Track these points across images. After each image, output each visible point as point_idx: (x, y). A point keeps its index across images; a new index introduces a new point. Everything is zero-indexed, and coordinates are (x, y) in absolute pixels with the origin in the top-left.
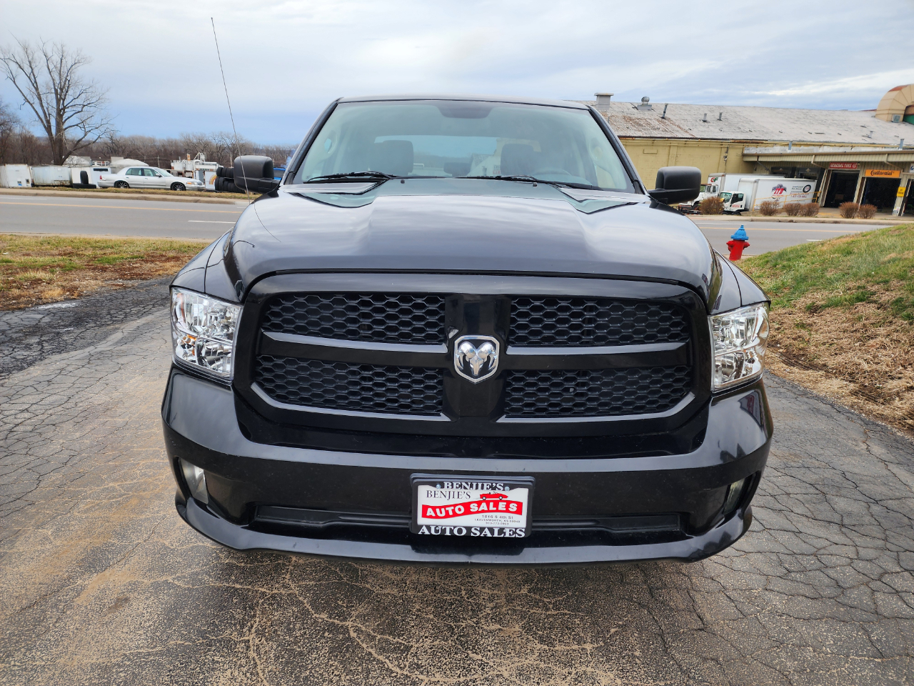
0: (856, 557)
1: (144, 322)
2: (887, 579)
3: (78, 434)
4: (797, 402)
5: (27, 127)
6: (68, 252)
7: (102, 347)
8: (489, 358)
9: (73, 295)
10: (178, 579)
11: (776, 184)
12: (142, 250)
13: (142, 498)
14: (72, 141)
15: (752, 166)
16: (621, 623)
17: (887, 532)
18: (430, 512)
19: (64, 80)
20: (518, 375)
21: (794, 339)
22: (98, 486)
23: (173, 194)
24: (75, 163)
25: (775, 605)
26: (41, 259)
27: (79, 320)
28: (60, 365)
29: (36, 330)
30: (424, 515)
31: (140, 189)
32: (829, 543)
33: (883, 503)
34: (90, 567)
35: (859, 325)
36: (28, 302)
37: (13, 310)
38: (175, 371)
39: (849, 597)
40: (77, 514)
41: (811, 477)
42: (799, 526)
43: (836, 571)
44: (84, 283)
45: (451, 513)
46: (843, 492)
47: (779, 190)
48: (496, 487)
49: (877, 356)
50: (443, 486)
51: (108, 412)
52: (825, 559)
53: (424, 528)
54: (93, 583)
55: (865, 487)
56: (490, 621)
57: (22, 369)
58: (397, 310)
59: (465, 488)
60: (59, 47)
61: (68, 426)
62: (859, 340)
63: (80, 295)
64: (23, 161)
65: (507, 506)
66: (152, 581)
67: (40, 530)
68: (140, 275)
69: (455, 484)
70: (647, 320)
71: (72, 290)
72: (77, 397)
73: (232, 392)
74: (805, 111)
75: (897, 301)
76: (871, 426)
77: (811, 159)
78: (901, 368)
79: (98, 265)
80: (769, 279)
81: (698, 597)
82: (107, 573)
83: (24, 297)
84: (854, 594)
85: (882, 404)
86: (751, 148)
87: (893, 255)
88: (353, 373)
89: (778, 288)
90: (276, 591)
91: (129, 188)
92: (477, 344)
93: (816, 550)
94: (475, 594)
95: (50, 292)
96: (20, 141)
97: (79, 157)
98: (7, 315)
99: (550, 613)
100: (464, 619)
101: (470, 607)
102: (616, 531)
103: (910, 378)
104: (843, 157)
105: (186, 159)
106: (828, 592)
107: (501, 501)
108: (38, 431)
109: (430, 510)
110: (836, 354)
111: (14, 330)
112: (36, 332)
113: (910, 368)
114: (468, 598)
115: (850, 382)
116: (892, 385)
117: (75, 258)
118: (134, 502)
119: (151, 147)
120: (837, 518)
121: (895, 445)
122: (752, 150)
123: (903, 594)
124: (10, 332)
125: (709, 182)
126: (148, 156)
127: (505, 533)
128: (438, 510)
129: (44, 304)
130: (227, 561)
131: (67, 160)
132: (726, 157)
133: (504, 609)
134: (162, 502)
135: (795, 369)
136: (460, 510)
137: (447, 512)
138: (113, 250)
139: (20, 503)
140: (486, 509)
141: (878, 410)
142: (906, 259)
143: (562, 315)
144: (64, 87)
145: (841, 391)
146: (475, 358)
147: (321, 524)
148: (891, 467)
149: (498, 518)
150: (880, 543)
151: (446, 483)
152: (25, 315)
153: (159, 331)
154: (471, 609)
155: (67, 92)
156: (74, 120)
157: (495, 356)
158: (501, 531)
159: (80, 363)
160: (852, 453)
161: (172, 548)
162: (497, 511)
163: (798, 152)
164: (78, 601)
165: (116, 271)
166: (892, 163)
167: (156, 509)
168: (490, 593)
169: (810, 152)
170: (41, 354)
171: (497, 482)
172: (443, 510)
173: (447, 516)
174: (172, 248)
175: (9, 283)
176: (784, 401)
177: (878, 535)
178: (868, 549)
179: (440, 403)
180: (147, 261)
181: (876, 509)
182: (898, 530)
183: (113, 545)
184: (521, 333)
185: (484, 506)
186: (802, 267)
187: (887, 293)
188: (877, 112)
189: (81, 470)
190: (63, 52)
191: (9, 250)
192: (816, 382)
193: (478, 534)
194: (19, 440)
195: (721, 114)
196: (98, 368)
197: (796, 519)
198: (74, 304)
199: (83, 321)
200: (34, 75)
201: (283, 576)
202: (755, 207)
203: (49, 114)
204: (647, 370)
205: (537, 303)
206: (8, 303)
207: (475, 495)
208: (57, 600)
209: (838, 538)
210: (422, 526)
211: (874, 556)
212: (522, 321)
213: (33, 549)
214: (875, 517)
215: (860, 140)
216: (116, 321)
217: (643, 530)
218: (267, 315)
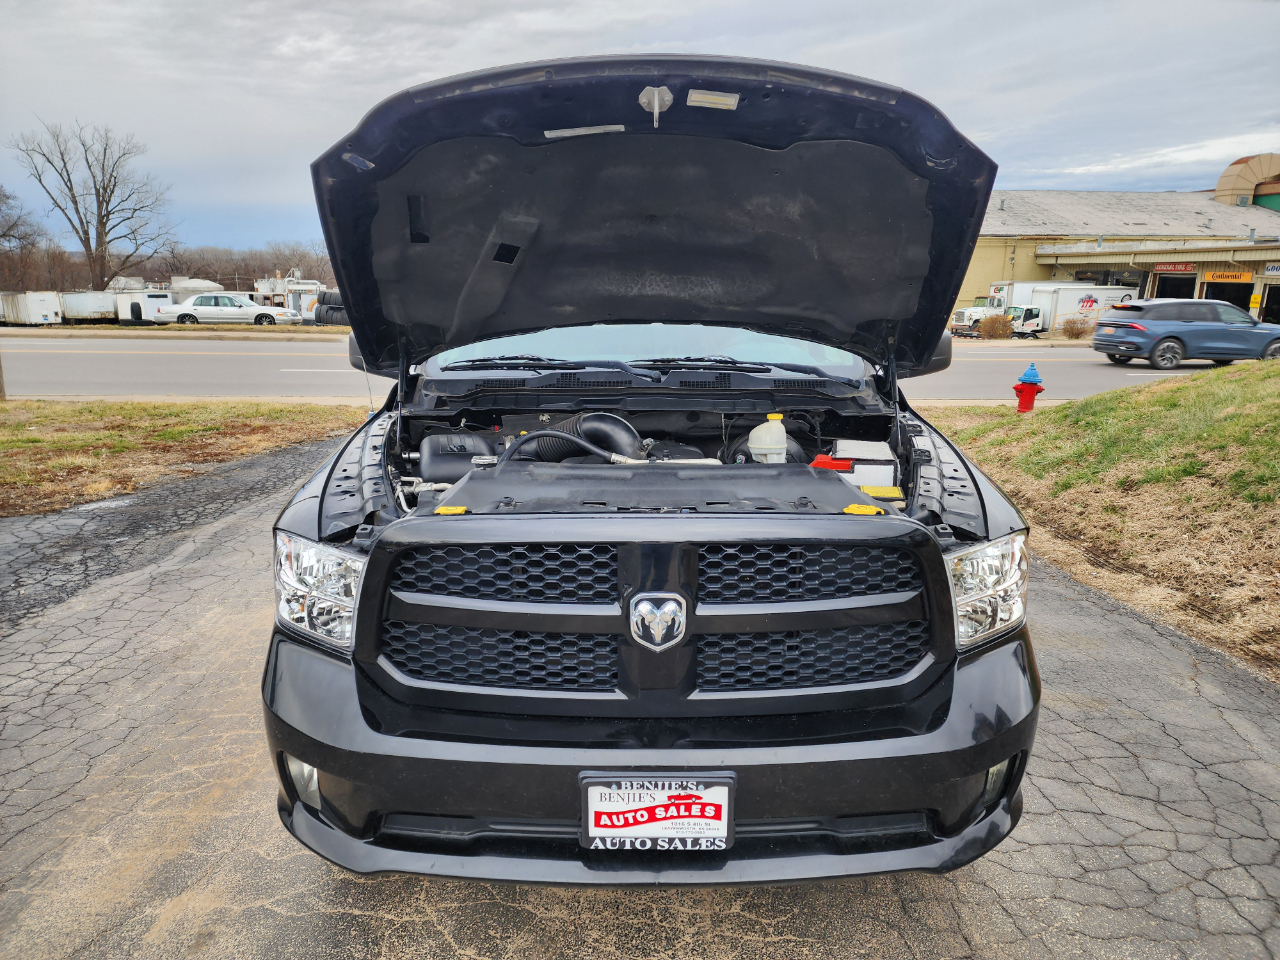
0: (1175, 848)
1: (223, 526)
2: (1214, 878)
3: (139, 697)
4: (1105, 622)
5: (56, 240)
6: (116, 423)
7: (167, 565)
8: (673, 620)
9: (125, 489)
10: (278, 903)
11: (1083, 295)
12: (218, 416)
13: (226, 788)
14: (118, 257)
15: (1050, 271)
16: (862, 951)
17: (1218, 811)
18: (605, 820)
19: (108, 176)
20: (711, 639)
21: (1103, 528)
22: (168, 771)
23: (259, 331)
24: (122, 286)
25: (1066, 920)
26: (81, 436)
27: (135, 525)
28: (113, 593)
29: (77, 542)
30: (597, 824)
31: (213, 325)
32: (1139, 828)
33: (1215, 768)
34: (160, 889)
35: (1187, 509)
36: (65, 501)
37: (45, 514)
38: (278, 637)
39: (1164, 905)
40: (141, 813)
41: (1120, 733)
42: (1102, 804)
43: (1148, 869)
44: (141, 470)
45: (631, 821)
46: (1162, 753)
47: (1088, 302)
48: (687, 786)
49: (1212, 554)
50: (619, 787)
51: (178, 663)
52: (1134, 851)
53: (598, 841)
54: (167, 912)
55: (1191, 745)
56: (690, 954)
57: (60, 601)
58: (558, 563)
59: (648, 788)
60: (103, 132)
61: (125, 685)
62: (1188, 530)
63: (135, 489)
64: (49, 286)
65: (703, 810)
66: (244, 907)
67: (94, 838)
68: (216, 455)
69: (635, 784)
70: (868, 567)
71: (124, 481)
72: (136, 640)
73: (352, 667)
74: (1118, 194)
75: (1236, 475)
76: (1203, 655)
77: (1129, 260)
78: (1244, 570)
79: (159, 443)
80: (1069, 441)
81: (964, 911)
82: (184, 896)
83: (59, 493)
84: (1170, 900)
85: (1219, 621)
86: (1046, 246)
87: (1231, 410)
88: (505, 641)
89: (1081, 455)
90: (407, 918)
91: (198, 323)
92: (658, 603)
93: (1122, 838)
94: (671, 915)
95: (95, 486)
96: (46, 260)
97: (128, 279)
98: (37, 521)
99: (768, 939)
100: (655, 950)
101: (664, 934)
102: (844, 835)
103: (1256, 584)
104: (1172, 255)
105: (275, 277)
106: (1136, 899)
107: (694, 803)
108: (85, 692)
109: (604, 817)
110: (1158, 550)
111: (47, 544)
112: (77, 545)
113: (1255, 571)
114: (661, 921)
115: (1177, 590)
116: (1232, 595)
117: (126, 433)
118: (217, 793)
119: (227, 261)
120: (1151, 793)
121: (1234, 681)
122: (1049, 249)
123: (1234, 900)
124: (41, 546)
125: (992, 294)
126: (223, 274)
127: (700, 845)
128: (614, 817)
129: (87, 502)
130: (342, 876)
131: (111, 283)
132: (1013, 259)
133: (709, 936)
134: (254, 793)
135: (1104, 572)
136: (642, 816)
137: (626, 819)
138: (178, 419)
139: (66, 800)
140: (676, 814)
141: (1213, 631)
142: (1247, 416)
143: (762, 564)
144: (108, 186)
145: (1164, 603)
146: (657, 620)
147: (467, 836)
148: (1228, 715)
149: (692, 826)
150: (1208, 826)
151: (623, 784)
152: (62, 521)
153: (243, 538)
154: (666, 937)
155: (112, 192)
156: (122, 230)
157: (682, 618)
158: (696, 841)
159: (138, 590)
160: (1176, 695)
161: (269, 859)
162: (690, 816)
163: (1112, 250)
164: (149, 938)
165: (183, 450)
166: (1239, 262)
167: (246, 803)
168: (691, 913)
169: (1128, 250)
170: (85, 578)
171: (688, 779)
172: (621, 817)
173: (627, 824)
174: (258, 414)
175: (38, 473)
176: (1087, 620)
177: (1206, 815)
178: (1190, 836)
179: (615, 676)
180: (225, 434)
181: (1204, 776)
182: (1233, 807)
183: (190, 857)
184: (713, 587)
185: (673, 811)
186: (1112, 426)
187: (1224, 463)
188: (1217, 194)
189: (145, 749)
190: (107, 138)
191: (37, 423)
192: (1132, 591)
193: (667, 846)
194: (60, 707)
195: (1003, 202)
196: (162, 596)
197: (1097, 794)
198: (127, 501)
199: (139, 526)
200: (67, 171)
201: (416, 896)
202: (1057, 326)
203: (88, 222)
204: (873, 627)
205: (731, 551)
206: (37, 503)
207: (661, 797)
208: (120, 937)
209: (1152, 821)
210: (595, 838)
211: (1198, 846)
212: (713, 573)
213: (85, 865)
214: (1203, 789)
215: (1194, 231)
216: (184, 524)
217: (878, 832)
218: (397, 571)
